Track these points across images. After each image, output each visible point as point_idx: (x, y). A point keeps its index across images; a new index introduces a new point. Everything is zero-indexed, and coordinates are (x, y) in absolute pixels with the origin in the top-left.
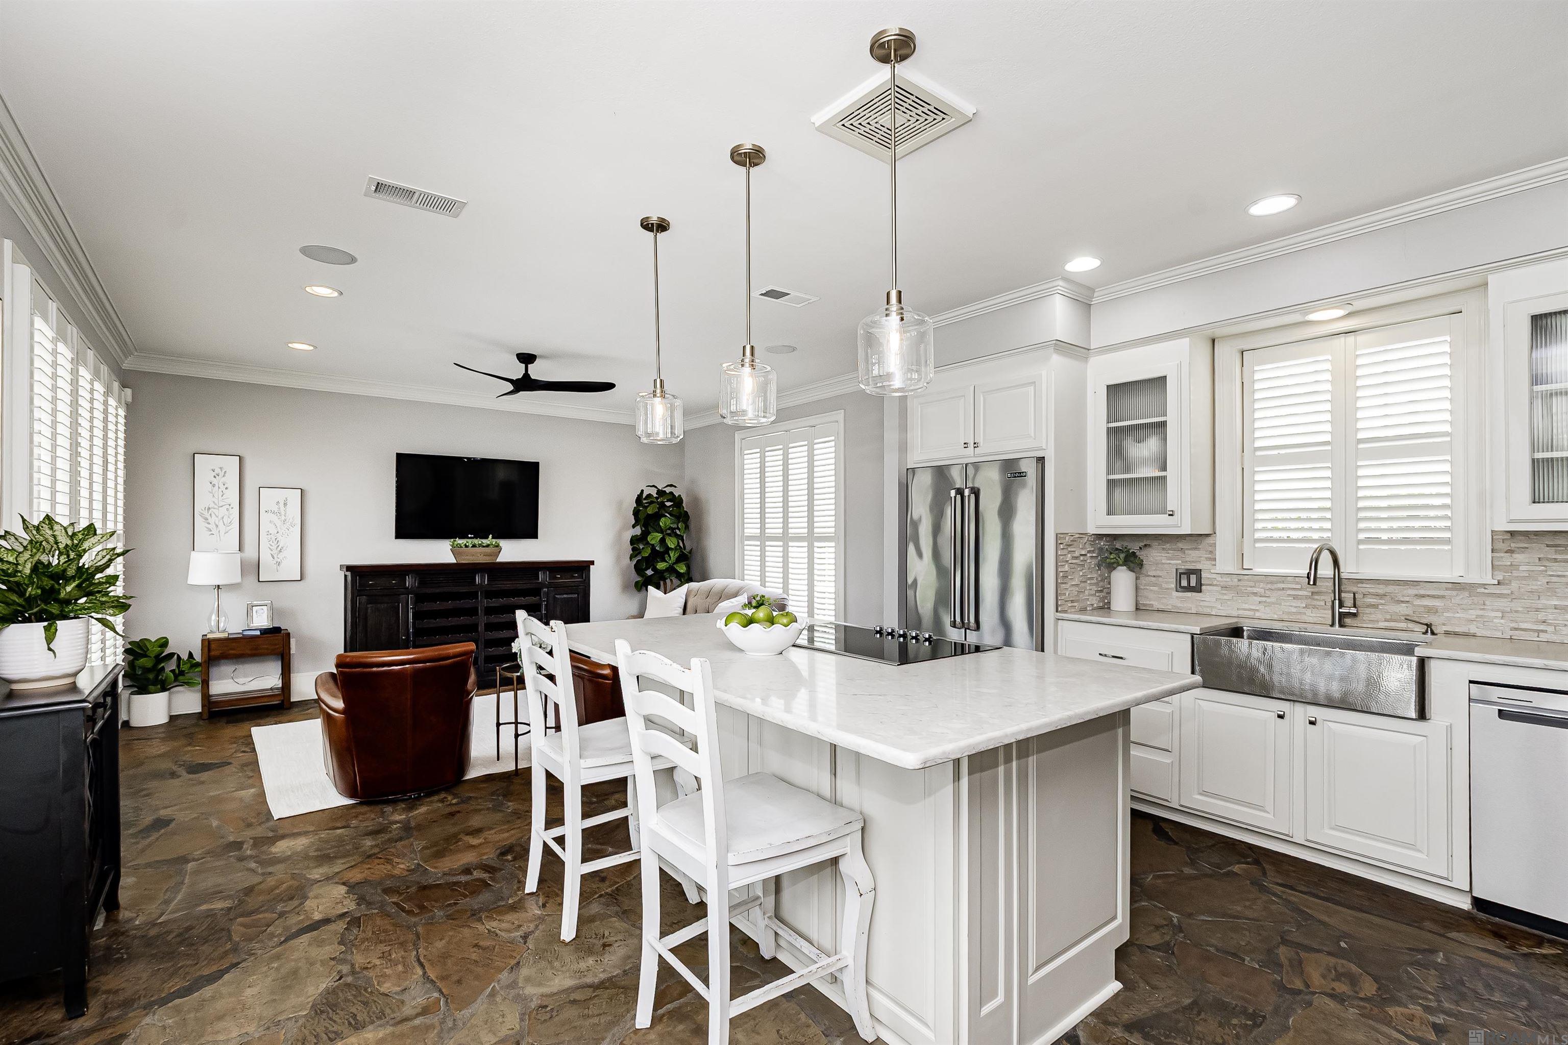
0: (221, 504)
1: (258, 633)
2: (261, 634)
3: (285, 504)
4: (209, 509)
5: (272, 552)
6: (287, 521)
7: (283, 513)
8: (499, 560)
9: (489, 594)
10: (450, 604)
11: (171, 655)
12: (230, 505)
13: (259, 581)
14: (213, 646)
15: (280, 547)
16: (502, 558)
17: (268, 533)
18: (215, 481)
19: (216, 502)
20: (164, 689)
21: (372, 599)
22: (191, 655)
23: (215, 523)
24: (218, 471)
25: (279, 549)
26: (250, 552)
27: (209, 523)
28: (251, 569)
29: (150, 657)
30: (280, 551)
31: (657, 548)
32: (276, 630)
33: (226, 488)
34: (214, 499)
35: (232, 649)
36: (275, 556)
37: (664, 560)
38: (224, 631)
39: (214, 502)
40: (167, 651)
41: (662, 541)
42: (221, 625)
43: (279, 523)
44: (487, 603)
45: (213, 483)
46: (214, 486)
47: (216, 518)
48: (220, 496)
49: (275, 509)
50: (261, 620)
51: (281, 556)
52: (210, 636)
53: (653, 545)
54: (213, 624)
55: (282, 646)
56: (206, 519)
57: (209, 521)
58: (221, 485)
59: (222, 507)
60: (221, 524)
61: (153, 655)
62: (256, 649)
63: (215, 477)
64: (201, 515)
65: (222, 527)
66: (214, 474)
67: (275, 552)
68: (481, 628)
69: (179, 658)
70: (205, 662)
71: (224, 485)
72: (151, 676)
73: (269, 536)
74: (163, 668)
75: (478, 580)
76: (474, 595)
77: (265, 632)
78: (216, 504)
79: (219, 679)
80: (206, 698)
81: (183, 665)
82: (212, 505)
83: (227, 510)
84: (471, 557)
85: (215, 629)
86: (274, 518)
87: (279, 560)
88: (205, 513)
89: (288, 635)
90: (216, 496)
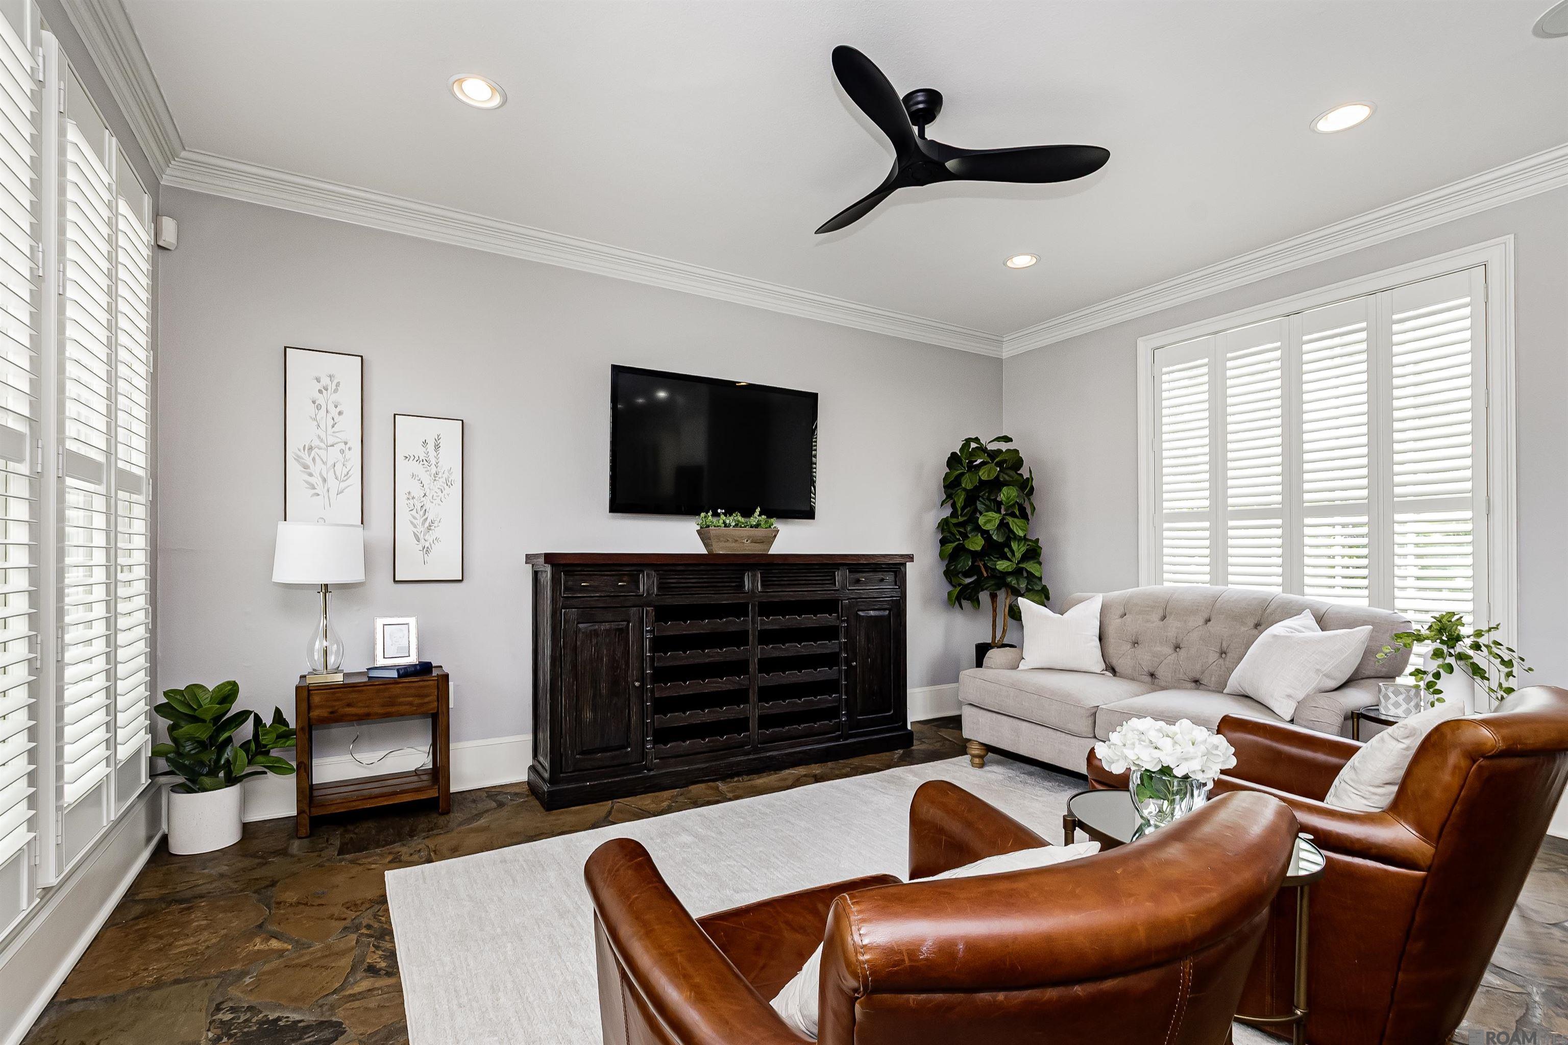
0: (331, 440)
1: (394, 674)
2: (400, 676)
3: (437, 447)
4: (311, 448)
5: (415, 530)
6: (440, 475)
7: (433, 461)
8: (772, 551)
9: (767, 609)
10: (705, 625)
11: (243, 715)
12: (346, 443)
13: (395, 581)
14: (316, 699)
15: (429, 521)
16: (777, 548)
17: (410, 496)
18: (321, 400)
19: (323, 436)
20: (231, 781)
21: (587, 614)
22: (278, 715)
23: (320, 473)
24: (325, 381)
25: (427, 525)
26: (380, 529)
27: (311, 475)
28: (382, 558)
29: (204, 721)
30: (429, 528)
31: (995, 537)
32: (424, 668)
33: (340, 413)
34: (319, 432)
35: (349, 705)
36: (421, 537)
37: (1004, 557)
38: (337, 671)
39: (319, 437)
40: (236, 708)
41: (1003, 525)
42: (332, 660)
43: (426, 480)
44: (761, 624)
45: (317, 403)
46: (319, 407)
47: (324, 467)
48: (329, 427)
49: (421, 453)
51: (430, 537)
52: (310, 680)
53: (988, 532)
54: (316, 657)
55: (435, 698)
56: (306, 467)
57: (312, 470)
58: (331, 407)
59: (332, 446)
60: (331, 477)
61: (208, 717)
62: (393, 704)
63: (320, 391)
64: (298, 459)
65: (332, 483)
66: (319, 386)
67: (421, 529)
68: (753, 667)
69: (257, 720)
70: (302, 729)
71: (336, 407)
72: (209, 757)
73: (411, 501)
74: (229, 740)
75: (747, 585)
76: (740, 610)
77: (406, 672)
78: (322, 441)
80: (305, 796)
81: (264, 735)
82: (316, 442)
83: (342, 451)
84: (734, 544)
85: (320, 667)
86: (419, 469)
87: (427, 545)
88: (305, 455)
89: (446, 677)
90: (323, 426)
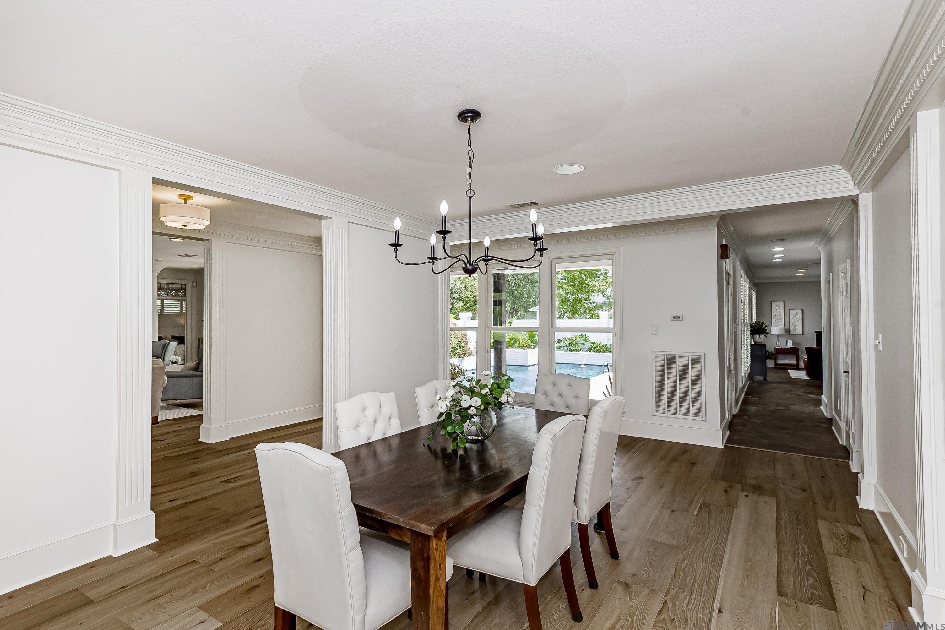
0: (779, 314)
1: (789, 348)
3: (797, 314)
4: (776, 315)
5: (793, 327)
6: (798, 318)
7: (797, 316)
13: (790, 335)
14: (778, 350)
17: (792, 322)
18: (777, 308)
22: (772, 352)
23: (777, 319)
24: (778, 305)
25: (796, 326)
26: (787, 327)
28: (787, 331)
32: (794, 348)
35: (783, 352)
38: (780, 347)
42: (780, 345)
43: (795, 319)
46: (777, 309)
49: (794, 315)
50: (790, 344)
51: (796, 328)
52: (777, 348)
55: (796, 352)
56: (775, 318)
58: (779, 309)
60: (779, 320)
62: (790, 353)
69: (769, 352)
70: (776, 354)
77: (792, 348)
79: (779, 359)
80: (776, 364)
83: (781, 315)
85: (778, 346)
86: (794, 317)
87: (796, 330)
89: (797, 349)
90: (777, 312)
